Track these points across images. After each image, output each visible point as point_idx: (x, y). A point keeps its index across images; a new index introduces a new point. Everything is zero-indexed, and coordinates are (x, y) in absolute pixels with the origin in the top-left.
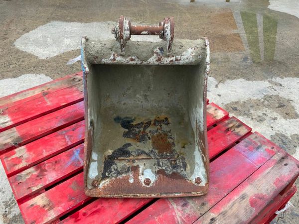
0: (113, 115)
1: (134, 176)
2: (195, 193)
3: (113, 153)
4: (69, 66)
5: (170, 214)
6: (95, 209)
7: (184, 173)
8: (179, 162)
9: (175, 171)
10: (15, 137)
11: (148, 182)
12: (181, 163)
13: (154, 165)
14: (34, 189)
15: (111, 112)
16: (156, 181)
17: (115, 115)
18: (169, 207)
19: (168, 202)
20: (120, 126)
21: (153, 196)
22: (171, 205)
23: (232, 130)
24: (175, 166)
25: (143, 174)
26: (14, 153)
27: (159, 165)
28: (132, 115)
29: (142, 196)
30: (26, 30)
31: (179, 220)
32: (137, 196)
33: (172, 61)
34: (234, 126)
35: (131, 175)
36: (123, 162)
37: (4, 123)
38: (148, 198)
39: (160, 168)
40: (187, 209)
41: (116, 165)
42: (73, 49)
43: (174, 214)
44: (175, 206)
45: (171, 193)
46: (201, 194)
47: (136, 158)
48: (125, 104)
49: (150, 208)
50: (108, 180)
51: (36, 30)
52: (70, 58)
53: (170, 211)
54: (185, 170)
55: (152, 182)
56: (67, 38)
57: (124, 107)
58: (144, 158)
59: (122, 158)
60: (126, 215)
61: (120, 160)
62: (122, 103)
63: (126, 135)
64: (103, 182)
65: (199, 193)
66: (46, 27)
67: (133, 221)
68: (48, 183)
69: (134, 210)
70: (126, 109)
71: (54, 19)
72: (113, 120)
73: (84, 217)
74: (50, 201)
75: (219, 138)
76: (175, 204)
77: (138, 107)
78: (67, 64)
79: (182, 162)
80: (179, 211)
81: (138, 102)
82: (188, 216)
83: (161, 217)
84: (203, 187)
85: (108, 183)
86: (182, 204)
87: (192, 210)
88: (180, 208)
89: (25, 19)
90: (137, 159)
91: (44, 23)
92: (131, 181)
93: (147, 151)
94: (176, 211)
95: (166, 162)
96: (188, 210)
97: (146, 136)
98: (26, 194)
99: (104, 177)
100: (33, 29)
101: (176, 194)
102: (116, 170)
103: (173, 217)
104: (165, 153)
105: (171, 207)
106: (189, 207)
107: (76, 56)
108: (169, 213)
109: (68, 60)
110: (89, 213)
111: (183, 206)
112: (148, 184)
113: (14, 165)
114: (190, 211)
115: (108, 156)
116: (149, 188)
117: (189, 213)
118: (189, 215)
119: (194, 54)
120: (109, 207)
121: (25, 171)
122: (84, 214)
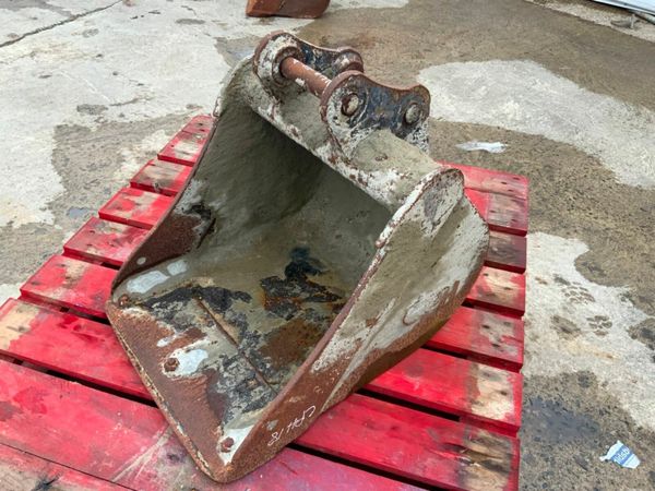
0: (303, 240)
1: (177, 340)
2: (202, 459)
3: (209, 288)
4: (458, 150)
5: (138, 443)
6: (92, 334)
7: (236, 413)
8: (261, 392)
9: (231, 395)
10: (169, 178)
11: (172, 365)
12: (258, 398)
13: (221, 357)
14: (92, 251)
15: (305, 234)
16: (185, 378)
17: (305, 243)
18: (154, 434)
19: (163, 428)
20: (287, 264)
21: (155, 393)
22: (162, 435)
23: (467, 458)
24: (243, 390)
25: (188, 351)
26: (138, 195)
27: (226, 364)
28: (331, 264)
29: (144, 375)
30: (464, 58)
31: (136, 464)
32: (140, 369)
33: (353, 177)
34: (486, 455)
35: (175, 337)
36: (200, 310)
37: (184, 153)
38: (145, 389)
39: (222, 369)
40: (167, 467)
41: (185, 305)
42: (502, 125)
43: (142, 450)
44: (162, 442)
45: (176, 418)
46: (206, 470)
47: (222, 323)
48: (338, 237)
49: (135, 405)
50: (145, 312)
51: (481, 64)
52: (476, 137)
53: (146, 440)
54: (244, 412)
55: (176, 373)
56: (517, 101)
57: (334, 241)
58: (231, 334)
59: (207, 305)
60: (104, 380)
61: (201, 305)
62: (337, 233)
63: (269, 282)
64: (137, 309)
65: (206, 465)
66: (503, 67)
67: (97, 395)
68: (111, 256)
69: (120, 385)
70: (333, 247)
71: (537, 58)
72: (291, 248)
73: (72, 330)
74: (80, 278)
75: (409, 441)
76: (166, 441)
77: (353, 258)
78: (458, 146)
79: (262, 398)
80: (154, 455)
81: (362, 250)
82: (150, 476)
83: (126, 432)
84: (221, 462)
85: (138, 316)
86: (173, 452)
87: (170, 477)
88: (162, 453)
89: (488, 37)
90: (219, 326)
91: (511, 57)
92: (162, 343)
93: (251, 329)
94: (152, 449)
95: (243, 371)
96: (164, 470)
97: (290, 310)
98: (77, 249)
99: (147, 305)
100: (480, 60)
101: (179, 427)
102: (174, 311)
103: (137, 451)
104: (268, 358)
105: (155, 437)
106: (174, 468)
107: (491, 139)
108: (139, 439)
109: (467, 139)
110: (83, 331)
111: (171, 457)
112: (167, 370)
113: (119, 208)
114: (165, 475)
115: (199, 286)
116: (161, 375)
117: (160, 474)
118: (156, 476)
119: (393, 187)
120: (107, 349)
121: (115, 224)
122: (77, 328)
